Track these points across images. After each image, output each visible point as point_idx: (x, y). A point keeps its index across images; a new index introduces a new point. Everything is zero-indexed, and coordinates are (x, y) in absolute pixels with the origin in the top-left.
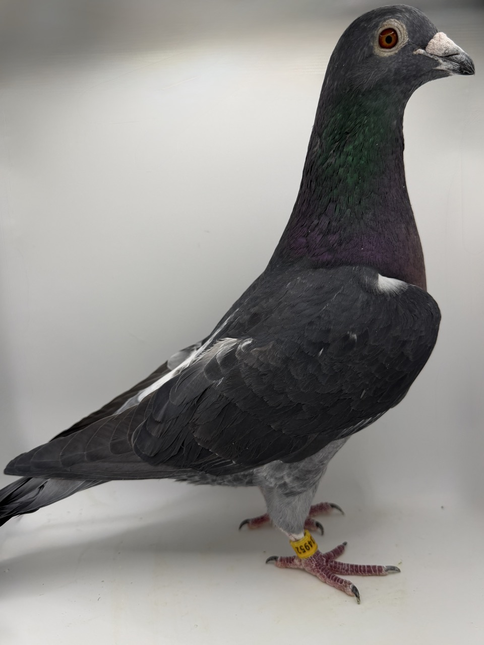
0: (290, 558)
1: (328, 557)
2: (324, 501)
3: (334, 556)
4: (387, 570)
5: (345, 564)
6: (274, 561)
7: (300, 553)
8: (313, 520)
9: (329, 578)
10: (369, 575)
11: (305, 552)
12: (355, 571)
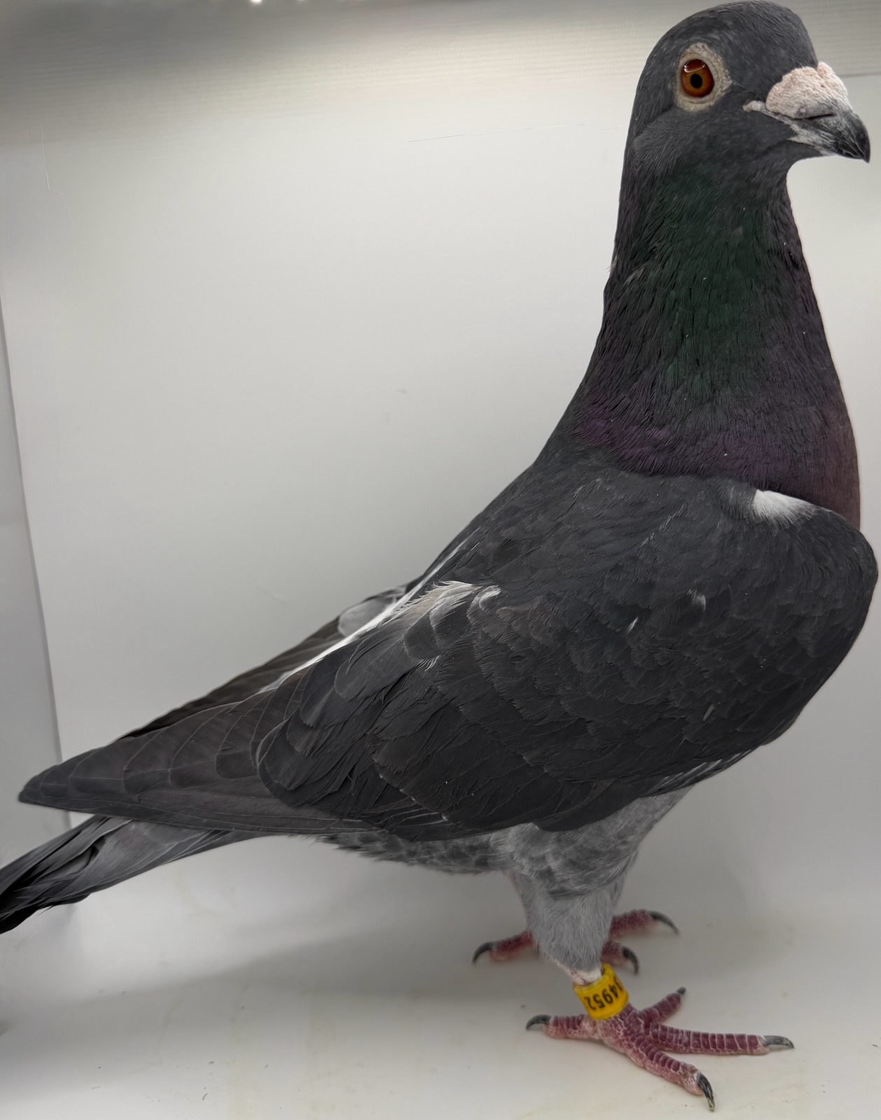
0: (574, 1018)
1: (650, 1017)
2: (638, 907)
3: (661, 1015)
4: (766, 1045)
5: (682, 1032)
6: (542, 1025)
7: (594, 1009)
8: (617, 944)
9: (652, 1059)
10: (731, 1054)
11: (602, 1006)
12: (702, 1047)
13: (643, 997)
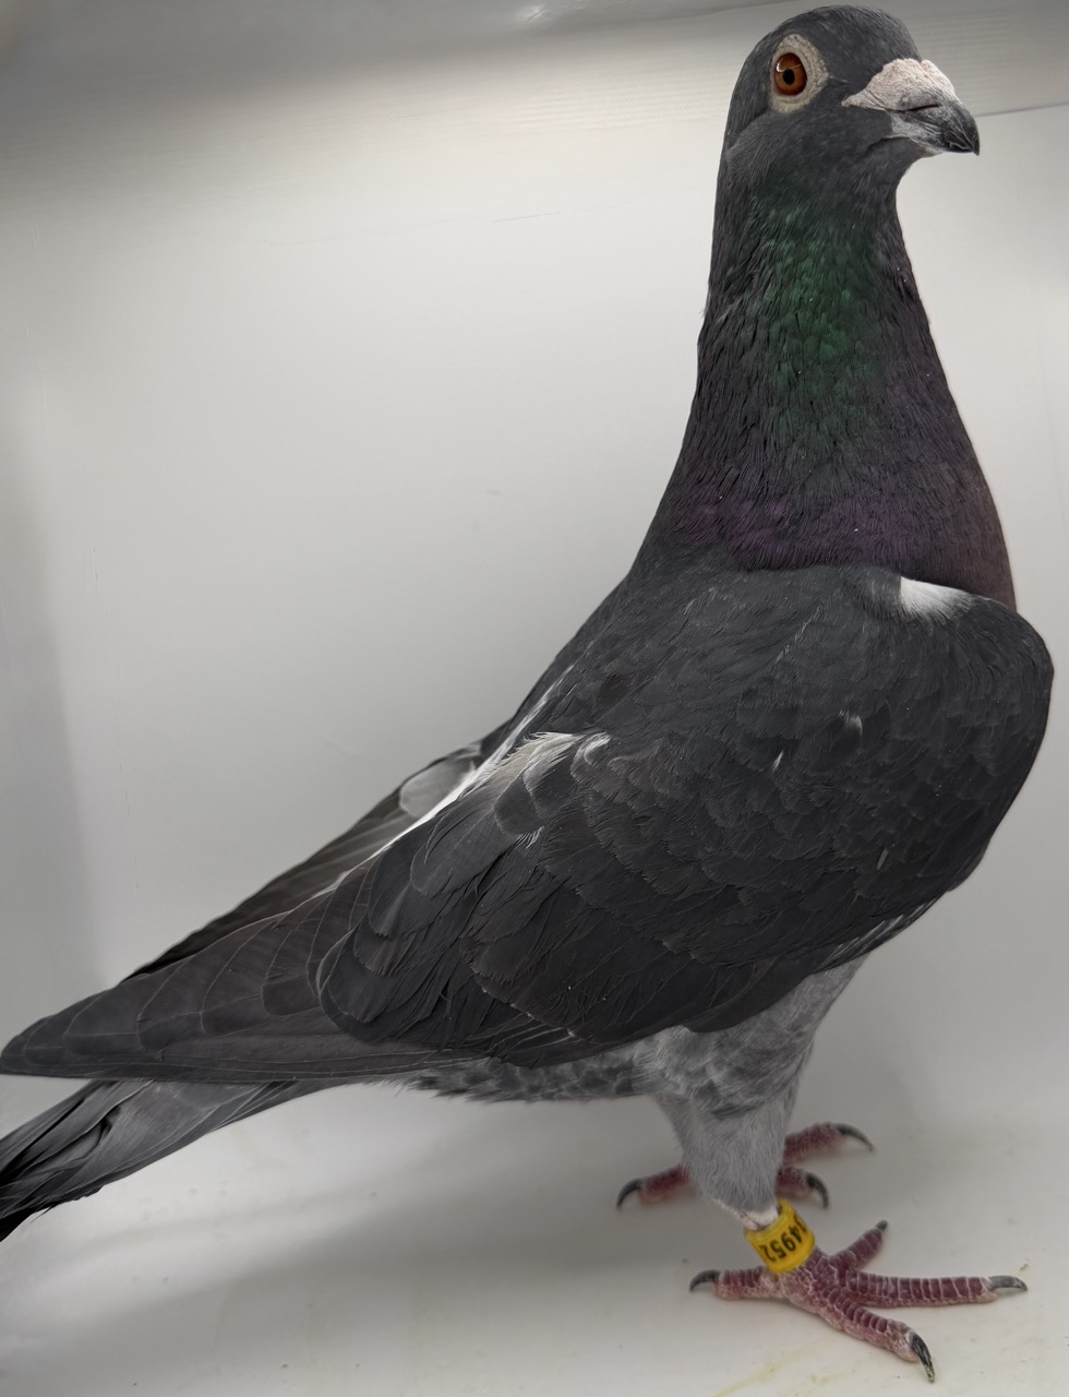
0: (750, 1272)
1: (845, 1263)
2: (821, 1120)
3: (859, 1259)
4: (993, 1289)
5: (887, 1279)
6: (710, 1284)
7: (773, 1260)
8: (798, 1171)
9: (851, 1318)
10: (950, 1304)
11: (783, 1255)
12: (913, 1296)
13: (834, 1238)
